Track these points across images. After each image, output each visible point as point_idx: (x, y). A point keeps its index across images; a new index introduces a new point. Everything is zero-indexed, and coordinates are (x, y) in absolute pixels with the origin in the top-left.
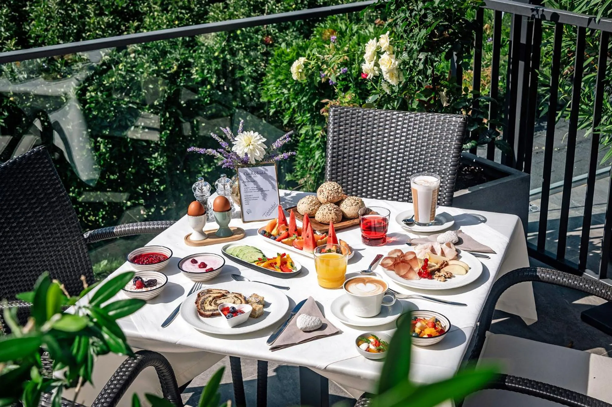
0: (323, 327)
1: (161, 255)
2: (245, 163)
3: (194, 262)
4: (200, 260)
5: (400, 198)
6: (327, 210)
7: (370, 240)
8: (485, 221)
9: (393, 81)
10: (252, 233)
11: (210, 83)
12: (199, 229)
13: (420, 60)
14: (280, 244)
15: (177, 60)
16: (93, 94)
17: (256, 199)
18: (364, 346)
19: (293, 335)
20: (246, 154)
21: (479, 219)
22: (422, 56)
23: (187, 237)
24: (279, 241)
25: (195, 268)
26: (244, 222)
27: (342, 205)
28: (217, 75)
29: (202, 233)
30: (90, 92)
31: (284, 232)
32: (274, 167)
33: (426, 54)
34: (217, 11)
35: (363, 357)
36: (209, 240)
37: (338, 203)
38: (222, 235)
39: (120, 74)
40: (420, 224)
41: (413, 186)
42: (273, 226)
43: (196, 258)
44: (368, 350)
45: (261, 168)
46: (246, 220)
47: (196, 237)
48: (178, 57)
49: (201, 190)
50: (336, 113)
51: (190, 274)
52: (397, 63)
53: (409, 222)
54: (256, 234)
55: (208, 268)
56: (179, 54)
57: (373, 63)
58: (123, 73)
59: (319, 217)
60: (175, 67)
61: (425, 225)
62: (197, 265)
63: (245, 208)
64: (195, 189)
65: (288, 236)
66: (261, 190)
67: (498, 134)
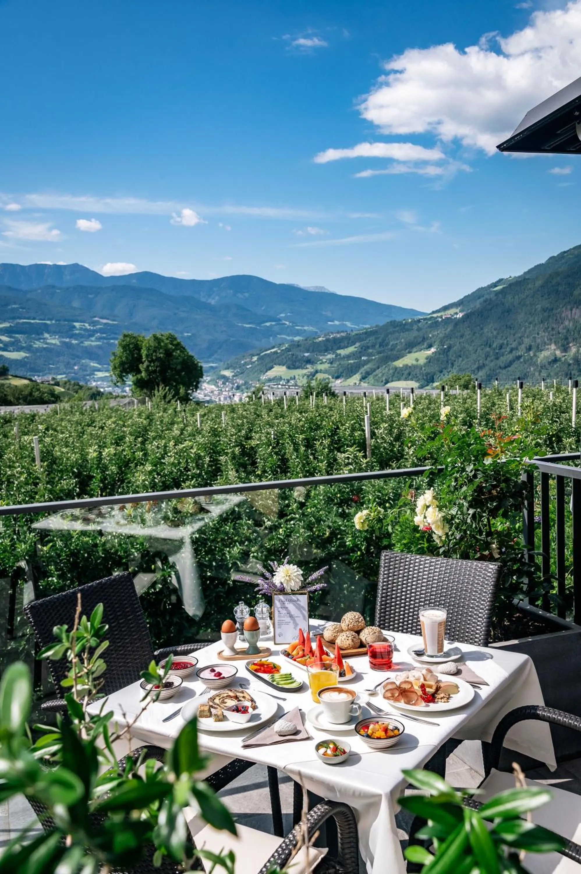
0: (297, 733)
1: (187, 663)
2: (282, 591)
3: (213, 671)
4: (217, 670)
5: (405, 629)
6: (345, 636)
7: (375, 665)
8: (492, 657)
9: (439, 531)
10: (276, 653)
11: (360, 550)
12: (230, 645)
13: (469, 514)
14: (295, 663)
15: (329, 527)
16: (255, 554)
17: (287, 623)
18: (322, 750)
19: (269, 737)
20: (282, 583)
21: (485, 656)
22: (471, 511)
23: (220, 653)
24: (295, 660)
25: (211, 676)
26: (275, 644)
27: (361, 634)
28: (367, 543)
29: (233, 649)
30: (253, 553)
31: (301, 653)
32: (306, 597)
33: (475, 510)
34: (369, 485)
35: (320, 762)
36: (237, 656)
37: (358, 632)
38: (250, 653)
39: (279, 539)
40: (429, 656)
41: (421, 618)
42: (294, 648)
43: (215, 668)
44: (325, 754)
45: (294, 597)
46: (277, 642)
47: (227, 653)
48: (331, 524)
49: (242, 611)
50: (387, 557)
51: (205, 680)
52: (440, 515)
53: (419, 653)
54: (279, 655)
55: (222, 676)
56: (332, 522)
57: (423, 515)
58: (282, 537)
59: (338, 642)
60: (328, 534)
61: (432, 657)
62: (213, 674)
63: (278, 631)
64: (236, 612)
65: (304, 656)
66: (291, 616)
67: (553, 588)
